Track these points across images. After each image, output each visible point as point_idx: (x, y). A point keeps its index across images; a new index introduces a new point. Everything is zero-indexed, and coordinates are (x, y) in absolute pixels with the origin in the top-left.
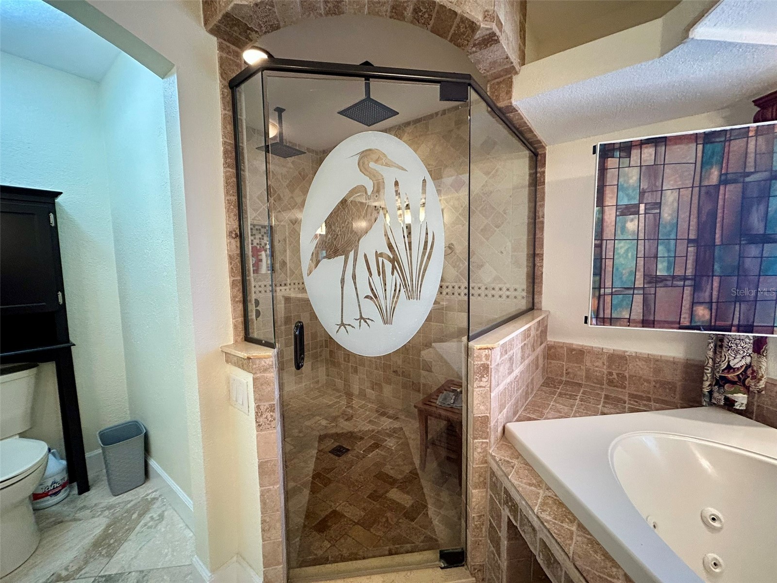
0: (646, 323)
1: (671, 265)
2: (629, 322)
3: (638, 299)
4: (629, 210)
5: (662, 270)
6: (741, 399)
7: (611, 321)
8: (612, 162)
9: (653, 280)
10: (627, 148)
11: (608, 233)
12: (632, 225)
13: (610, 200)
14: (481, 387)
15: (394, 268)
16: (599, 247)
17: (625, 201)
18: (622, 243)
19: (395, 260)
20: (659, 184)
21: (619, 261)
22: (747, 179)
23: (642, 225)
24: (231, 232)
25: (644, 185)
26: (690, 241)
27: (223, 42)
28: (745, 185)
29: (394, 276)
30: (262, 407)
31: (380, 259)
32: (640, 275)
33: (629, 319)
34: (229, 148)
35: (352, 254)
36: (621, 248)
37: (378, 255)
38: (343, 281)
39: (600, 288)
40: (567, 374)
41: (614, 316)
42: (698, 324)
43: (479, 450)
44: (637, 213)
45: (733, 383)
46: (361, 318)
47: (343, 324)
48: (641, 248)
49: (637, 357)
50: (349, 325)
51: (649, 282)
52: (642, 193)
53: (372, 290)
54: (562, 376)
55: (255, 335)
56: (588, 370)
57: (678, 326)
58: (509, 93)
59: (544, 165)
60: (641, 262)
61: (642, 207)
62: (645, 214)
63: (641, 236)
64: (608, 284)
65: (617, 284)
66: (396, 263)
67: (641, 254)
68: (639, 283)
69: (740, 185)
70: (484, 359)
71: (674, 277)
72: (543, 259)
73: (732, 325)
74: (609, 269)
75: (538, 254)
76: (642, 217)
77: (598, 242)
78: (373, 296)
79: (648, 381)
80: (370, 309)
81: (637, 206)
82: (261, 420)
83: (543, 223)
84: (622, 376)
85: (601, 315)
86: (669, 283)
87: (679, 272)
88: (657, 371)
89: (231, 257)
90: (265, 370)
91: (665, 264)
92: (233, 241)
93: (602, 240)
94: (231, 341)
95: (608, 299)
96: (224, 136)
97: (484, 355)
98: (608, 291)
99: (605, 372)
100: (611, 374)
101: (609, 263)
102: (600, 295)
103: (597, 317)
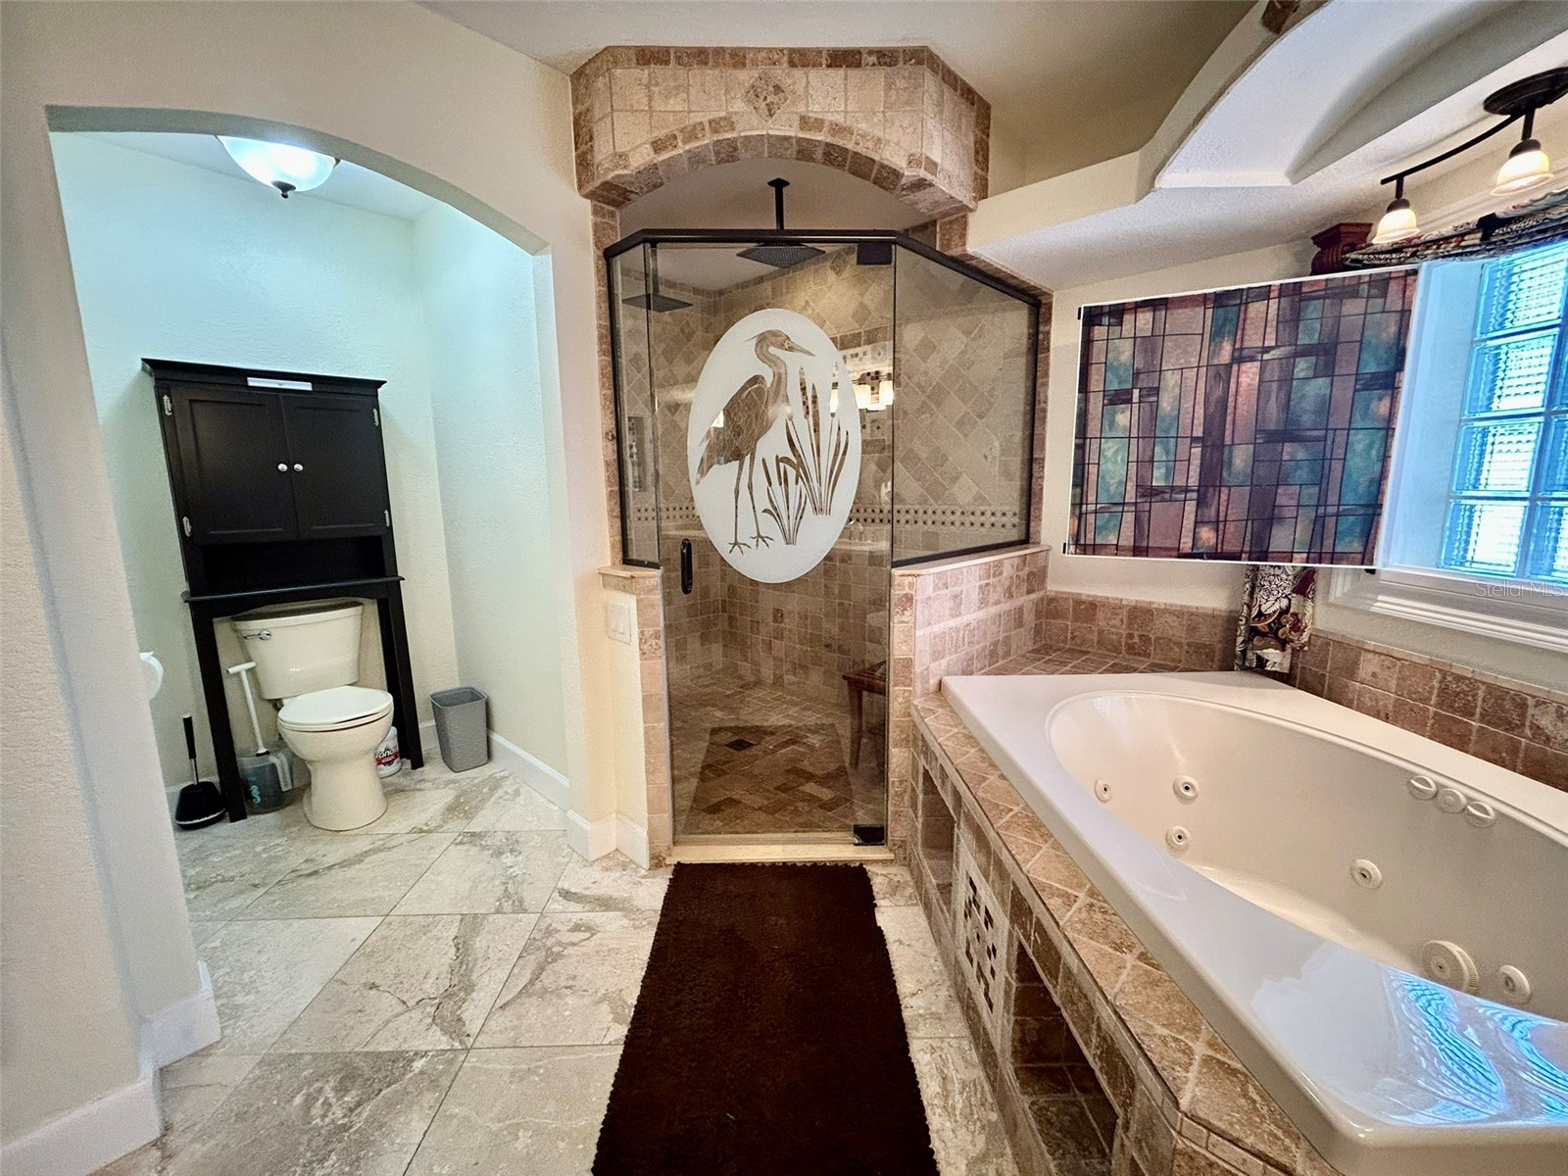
0: (1138, 551)
1: (1170, 473)
2: (1118, 550)
3: (1129, 518)
4: (1119, 398)
5: (1158, 480)
6: (1275, 658)
7: (1095, 549)
8: (1099, 332)
9: (1148, 492)
10: (1118, 312)
11: (1093, 429)
12: (1123, 418)
13: (1096, 383)
14: (903, 622)
15: (798, 475)
16: (1080, 448)
17: (1114, 386)
18: (1111, 443)
19: (800, 466)
20: (1157, 362)
21: (1106, 466)
22: (1266, 357)
23: (1135, 418)
24: (607, 434)
25: (1139, 364)
26: (1194, 440)
27: (598, 204)
28: (1264, 364)
29: (798, 486)
30: (646, 633)
31: (781, 465)
32: (1131, 487)
33: (1117, 545)
34: (604, 331)
35: (748, 458)
36: (1109, 448)
37: (778, 460)
38: (737, 492)
39: (1081, 504)
40: (1073, 638)
41: (1098, 541)
42: (1201, 551)
43: (900, 700)
44: (1129, 401)
45: (1263, 635)
46: (759, 536)
47: (736, 543)
48: (1133, 448)
49: (1166, 611)
50: (745, 544)
51: (1143, 496)
52: (1136, 374)
53: (771, 502)
54: (1065, 641)
55: (634, 556)
56: (1101, 632)
57: (1175, 553)
58: (963, 236)
59: (1048, 321)
60: (1133, 467)
61: (1136, 392)
62: (1140, 402)
63: (1134, 433)
64: (1092, 498)
65: (1103, 498)
66: (801, 470)
67: (1133, 458)
68: (1130, 497)
69: (1258, 364)
70: (907, 588)
71: (1172, 488)
72: (1043, 467)
73: (1242, 552)
74: (1093, 478)
75: (1036, 459)
76: (1135, 407)
77: (1080, 441)
78: (773, 512)
79: (1179, 645)
80: (769, 526)
81: (1130, 392)
82: (646, 647)
83: (1044, 411)
84: (1145, 639)
85: (1082, 542)
86: (1167, 496)
87: (1180, 482)
88: (1192, 629)
89: (607, 464)
90: (650, 591)
91: (1163, 471)
92: (610, 444)
93: (1085, 438)
94: (609, 564)
95: (1091, 518)
96: (599, 318)
97: (906, 583)
98: (1092, 508)
99: (1124, 633)
100: (1131, 636)
101: (1093, 469)
102: (1081, 514)
103: (1077, 544)
